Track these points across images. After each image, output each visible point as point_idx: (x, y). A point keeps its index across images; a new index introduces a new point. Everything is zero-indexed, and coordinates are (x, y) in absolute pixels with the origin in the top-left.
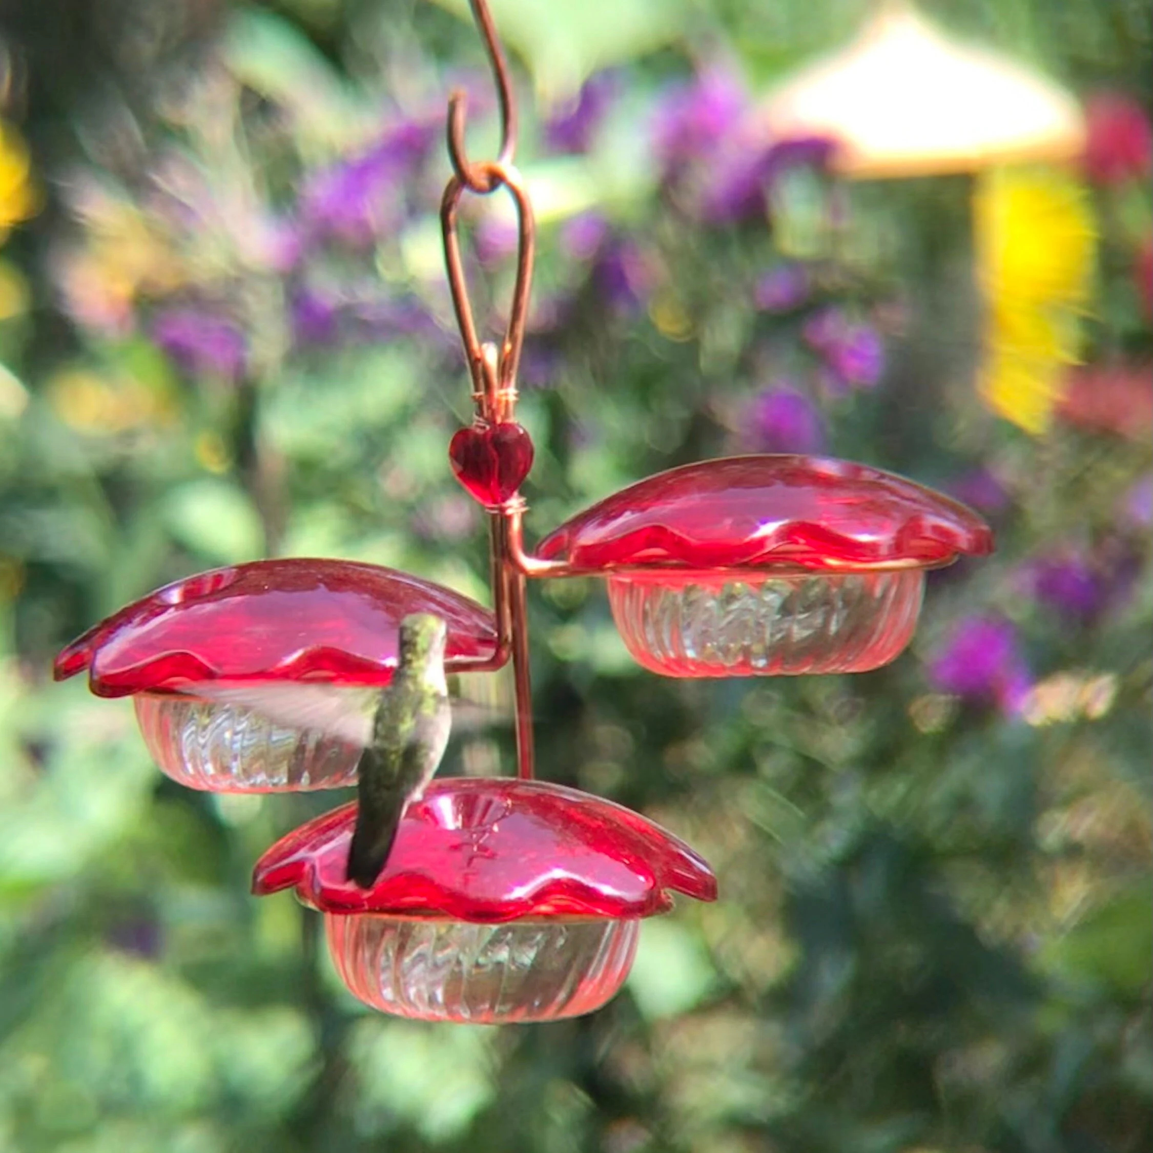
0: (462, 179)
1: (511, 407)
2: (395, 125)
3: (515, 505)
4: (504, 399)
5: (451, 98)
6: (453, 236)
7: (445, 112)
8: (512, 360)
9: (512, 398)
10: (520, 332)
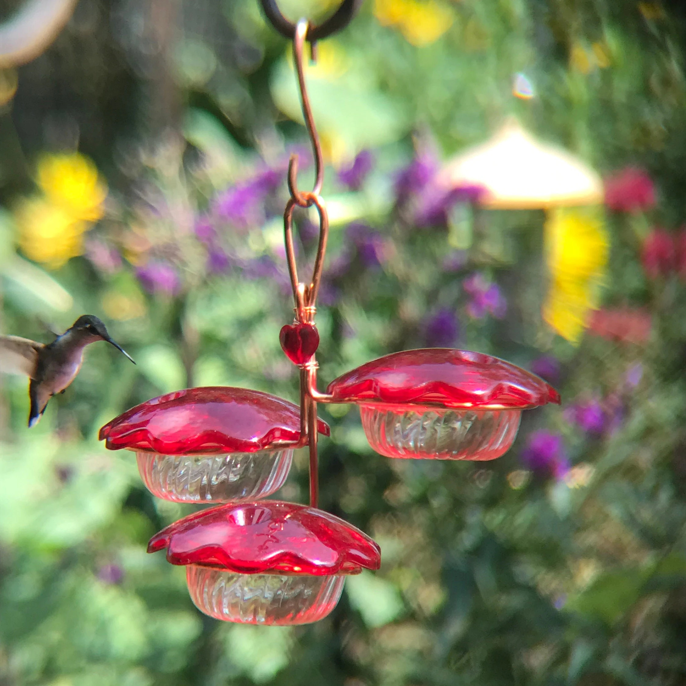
0: (294, 200)
1: (312, 315)
2: (263, 171)
3: (312, 365)
4: (308, 311)
5: (290, 158)
6: (290, 230)
7: (287, 165)
8: (314, 292)
9: (313, 311)
10: (318, 277)
